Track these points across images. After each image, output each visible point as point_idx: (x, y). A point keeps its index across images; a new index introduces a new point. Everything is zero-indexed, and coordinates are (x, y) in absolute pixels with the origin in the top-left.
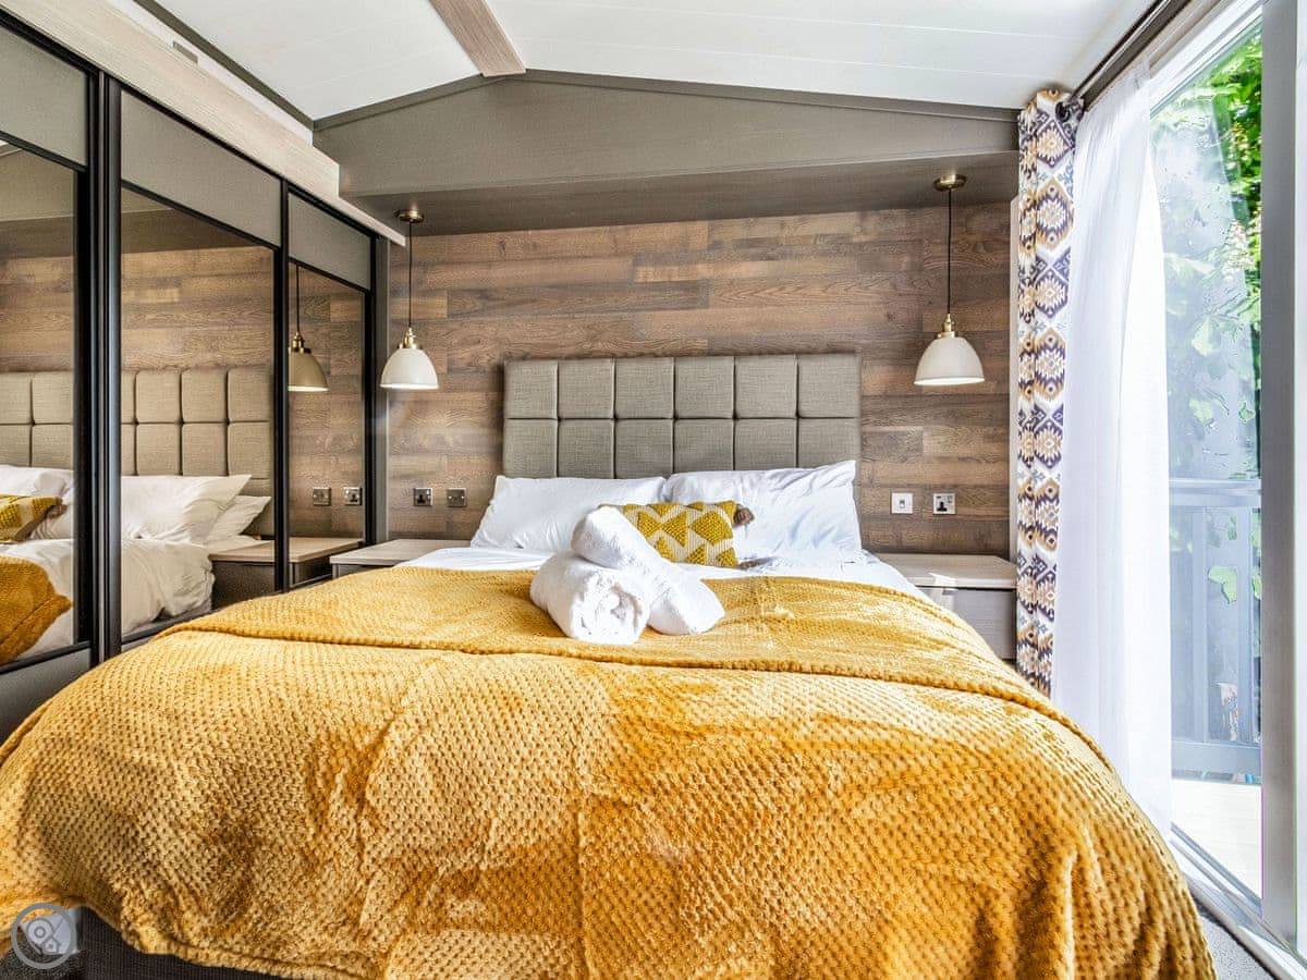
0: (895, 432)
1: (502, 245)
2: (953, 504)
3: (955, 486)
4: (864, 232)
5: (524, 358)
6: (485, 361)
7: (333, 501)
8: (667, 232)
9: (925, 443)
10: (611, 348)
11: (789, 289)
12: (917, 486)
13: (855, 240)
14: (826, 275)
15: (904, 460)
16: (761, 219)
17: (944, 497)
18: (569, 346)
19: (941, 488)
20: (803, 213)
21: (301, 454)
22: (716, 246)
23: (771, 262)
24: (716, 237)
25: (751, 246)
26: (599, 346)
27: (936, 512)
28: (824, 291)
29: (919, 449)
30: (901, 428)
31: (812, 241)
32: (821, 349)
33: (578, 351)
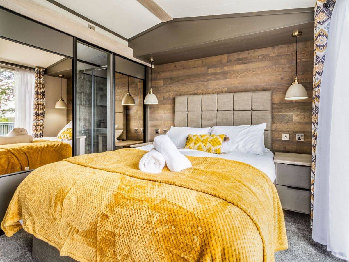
0: (284, 115)
1: (175, 66)
2: (303, 137)
3: (304, 132)
4: (273, 53)
5: (181, 95)
6: (171, 96)
7: (139, 132)
8: (216, 59)
9: (294, 118)
10: (202, 91)
11: (250, 72)
12: (291, 131)
13: (271, 56)
14: (262, 67)
15: (286, 123)
16: (243, 52)
17: (300, 135)
18: (192, 91)
19: (299, 132)
20: (254, 49)
21: (132, 120)
22: (229, 61)
23: (245, 65)
24: (230, 59)
25: (239, 61)
26: (199, 91)
27: (297, 140)
28: (261, 72)
29: (291, 120)
30: (286, 113)
31: (257, 57)
32: (260, 90)
33: (194, 93)
